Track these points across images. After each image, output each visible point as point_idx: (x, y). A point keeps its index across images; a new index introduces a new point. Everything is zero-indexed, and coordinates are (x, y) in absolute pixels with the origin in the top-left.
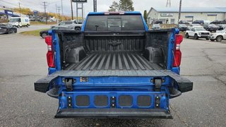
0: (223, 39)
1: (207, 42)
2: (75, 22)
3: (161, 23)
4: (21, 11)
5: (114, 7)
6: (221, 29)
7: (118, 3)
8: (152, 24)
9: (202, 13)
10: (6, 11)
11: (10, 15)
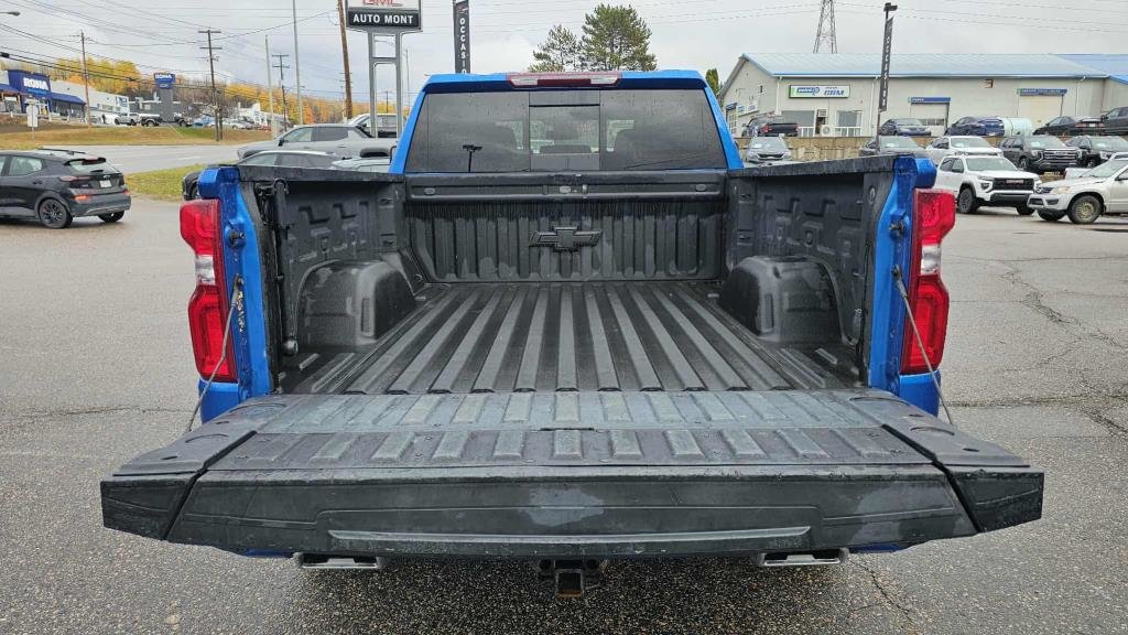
0: (1102, 211)
1: (1023, 224)
2: (361, 129)
3: (789, 130)
4: (90, 73)
5: (554, 55)
6: (1091, 160)
7: (578, 34)
8: (747, 135)
9: (990, 80)
10: (16, 76)
11: (37, 94)
